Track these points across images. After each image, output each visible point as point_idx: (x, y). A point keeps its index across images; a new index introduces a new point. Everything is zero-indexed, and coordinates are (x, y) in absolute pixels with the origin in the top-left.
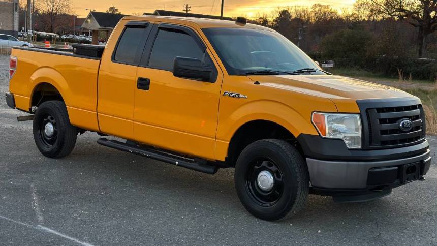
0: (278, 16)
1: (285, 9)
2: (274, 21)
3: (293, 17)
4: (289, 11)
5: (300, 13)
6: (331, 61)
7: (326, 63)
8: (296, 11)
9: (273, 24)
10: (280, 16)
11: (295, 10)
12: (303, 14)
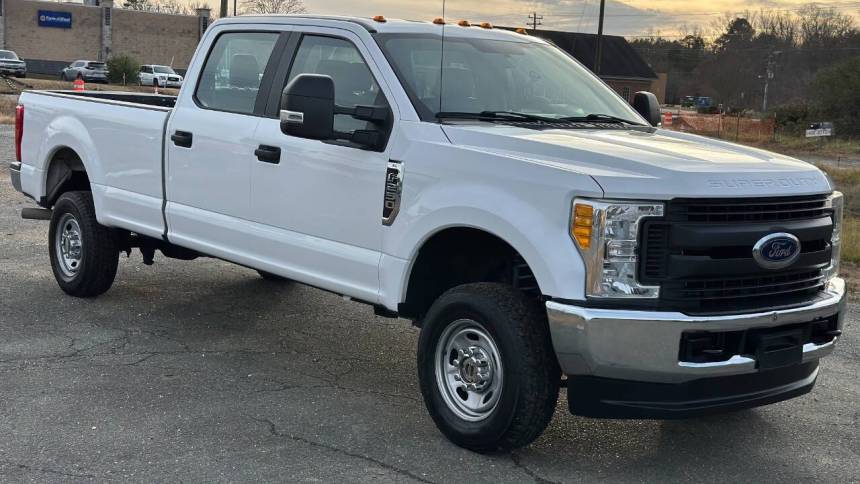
0: (726, 32)
1: (741, 17)
2: (718, 41)
3: (758, 31)
4: (750, 21)
5: (772, 23)
6: (826, 123)
7: (816, 127)
8: (764, 22)
9: (715, 48)
10: (731, 31)
11: (762, 18)
12: (779, 26)
